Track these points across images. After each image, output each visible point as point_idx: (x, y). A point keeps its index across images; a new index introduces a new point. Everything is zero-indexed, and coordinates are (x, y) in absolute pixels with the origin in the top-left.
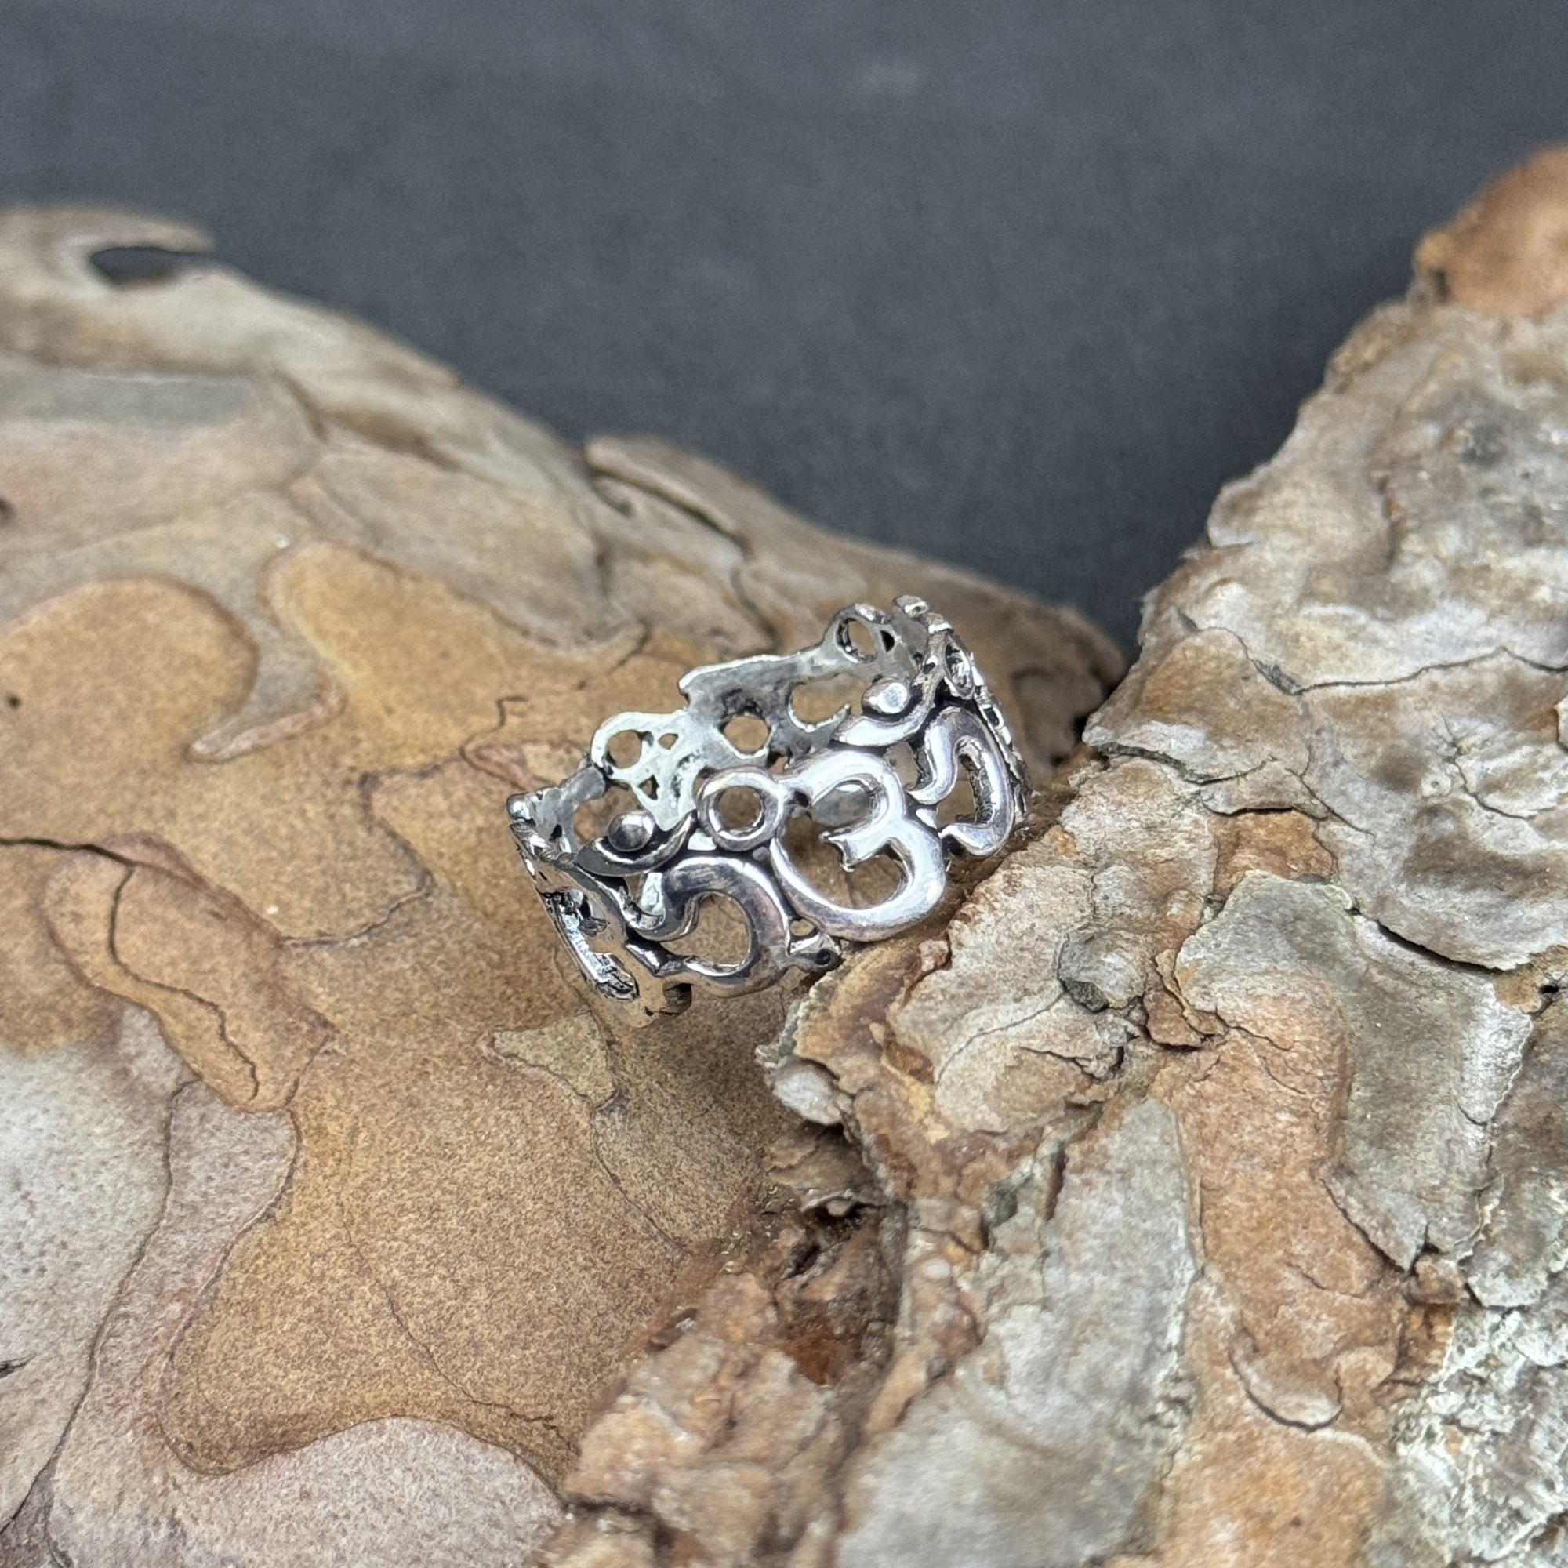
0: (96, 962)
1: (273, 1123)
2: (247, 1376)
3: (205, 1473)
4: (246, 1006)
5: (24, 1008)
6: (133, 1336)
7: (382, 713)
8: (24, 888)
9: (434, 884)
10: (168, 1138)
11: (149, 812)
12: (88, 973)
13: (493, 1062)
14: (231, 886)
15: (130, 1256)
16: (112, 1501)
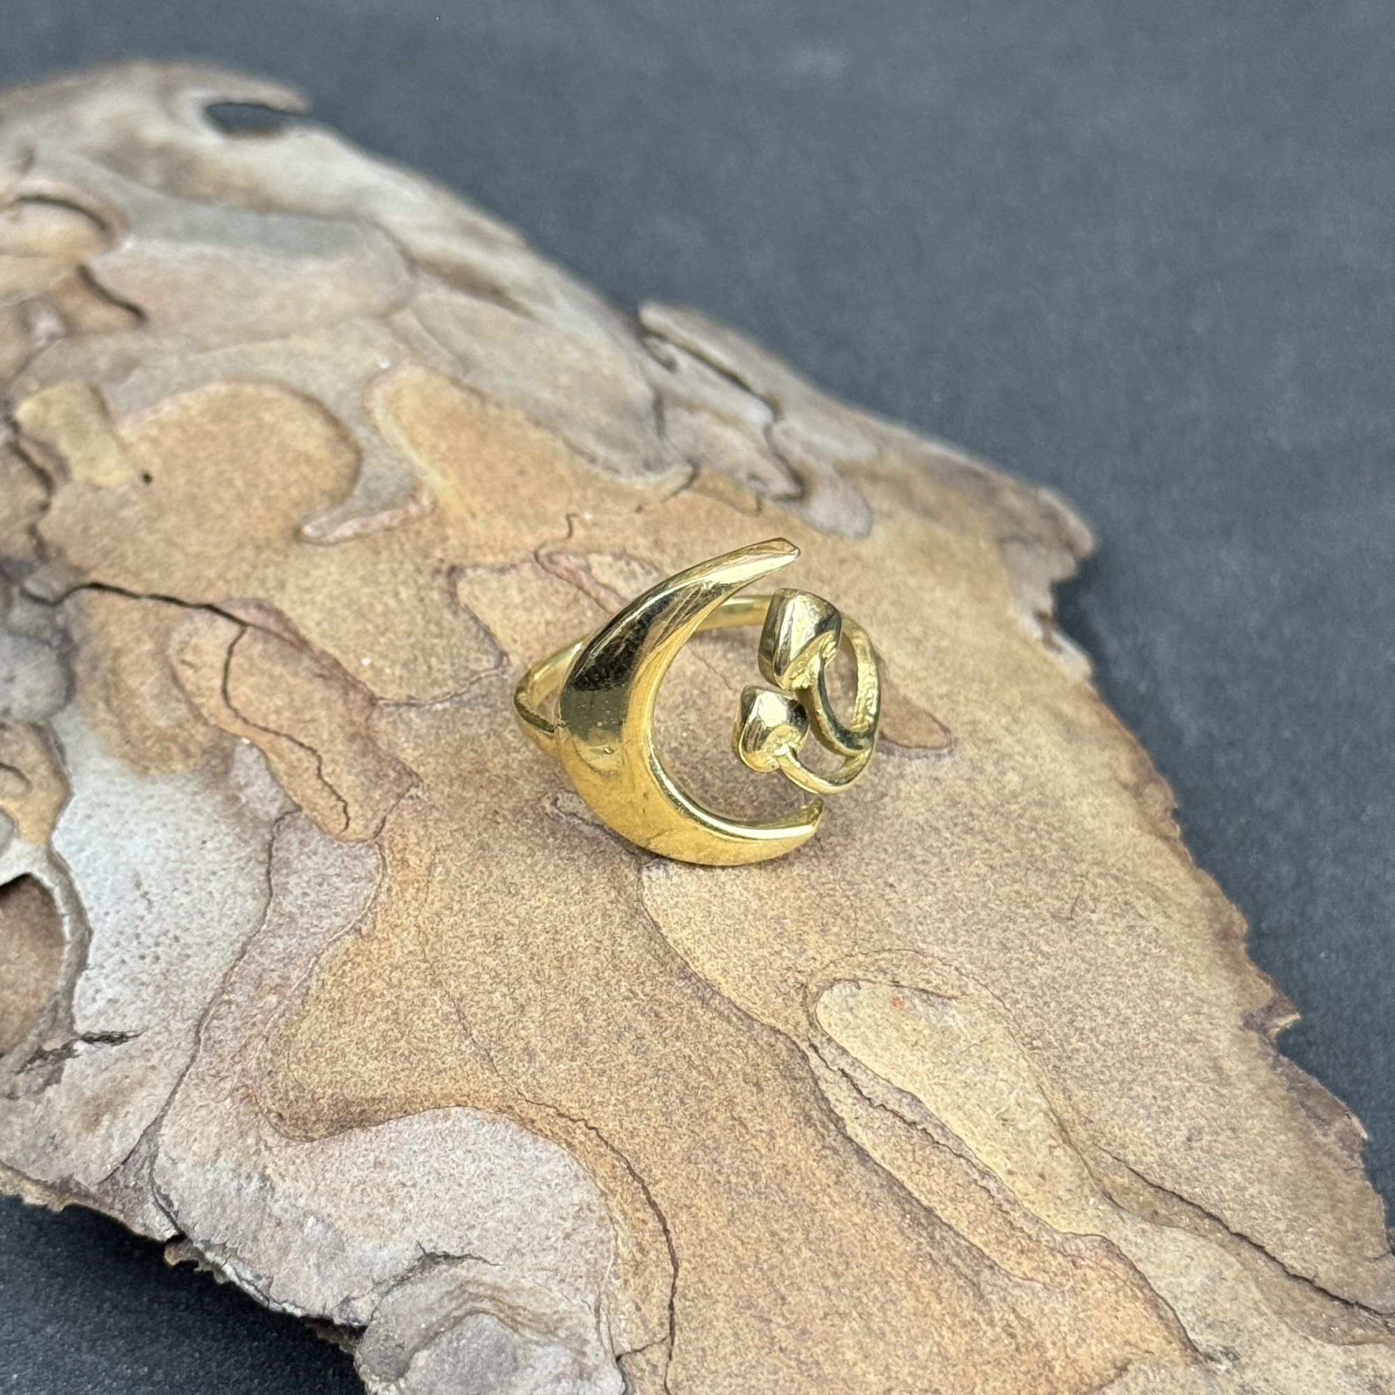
0: (212, 703)
1: (363, 851)
2: (332, 1062)
3: (293, 1138)
4: (340, 753)
5: (148, 738)
6: (235, 1019)
7: (467, 516)
8: (151, 636)
9: (509, 663)
10: (270, 856)
11: (263, 582)
12: (204, 712)
13: (555, 819)
14: (332, 650)
15: (233, 953)
16: (210, 1155)
